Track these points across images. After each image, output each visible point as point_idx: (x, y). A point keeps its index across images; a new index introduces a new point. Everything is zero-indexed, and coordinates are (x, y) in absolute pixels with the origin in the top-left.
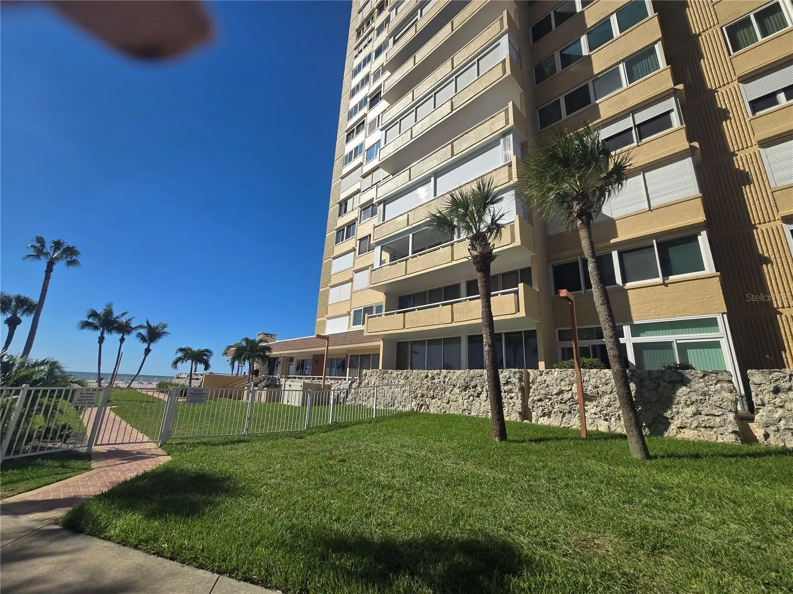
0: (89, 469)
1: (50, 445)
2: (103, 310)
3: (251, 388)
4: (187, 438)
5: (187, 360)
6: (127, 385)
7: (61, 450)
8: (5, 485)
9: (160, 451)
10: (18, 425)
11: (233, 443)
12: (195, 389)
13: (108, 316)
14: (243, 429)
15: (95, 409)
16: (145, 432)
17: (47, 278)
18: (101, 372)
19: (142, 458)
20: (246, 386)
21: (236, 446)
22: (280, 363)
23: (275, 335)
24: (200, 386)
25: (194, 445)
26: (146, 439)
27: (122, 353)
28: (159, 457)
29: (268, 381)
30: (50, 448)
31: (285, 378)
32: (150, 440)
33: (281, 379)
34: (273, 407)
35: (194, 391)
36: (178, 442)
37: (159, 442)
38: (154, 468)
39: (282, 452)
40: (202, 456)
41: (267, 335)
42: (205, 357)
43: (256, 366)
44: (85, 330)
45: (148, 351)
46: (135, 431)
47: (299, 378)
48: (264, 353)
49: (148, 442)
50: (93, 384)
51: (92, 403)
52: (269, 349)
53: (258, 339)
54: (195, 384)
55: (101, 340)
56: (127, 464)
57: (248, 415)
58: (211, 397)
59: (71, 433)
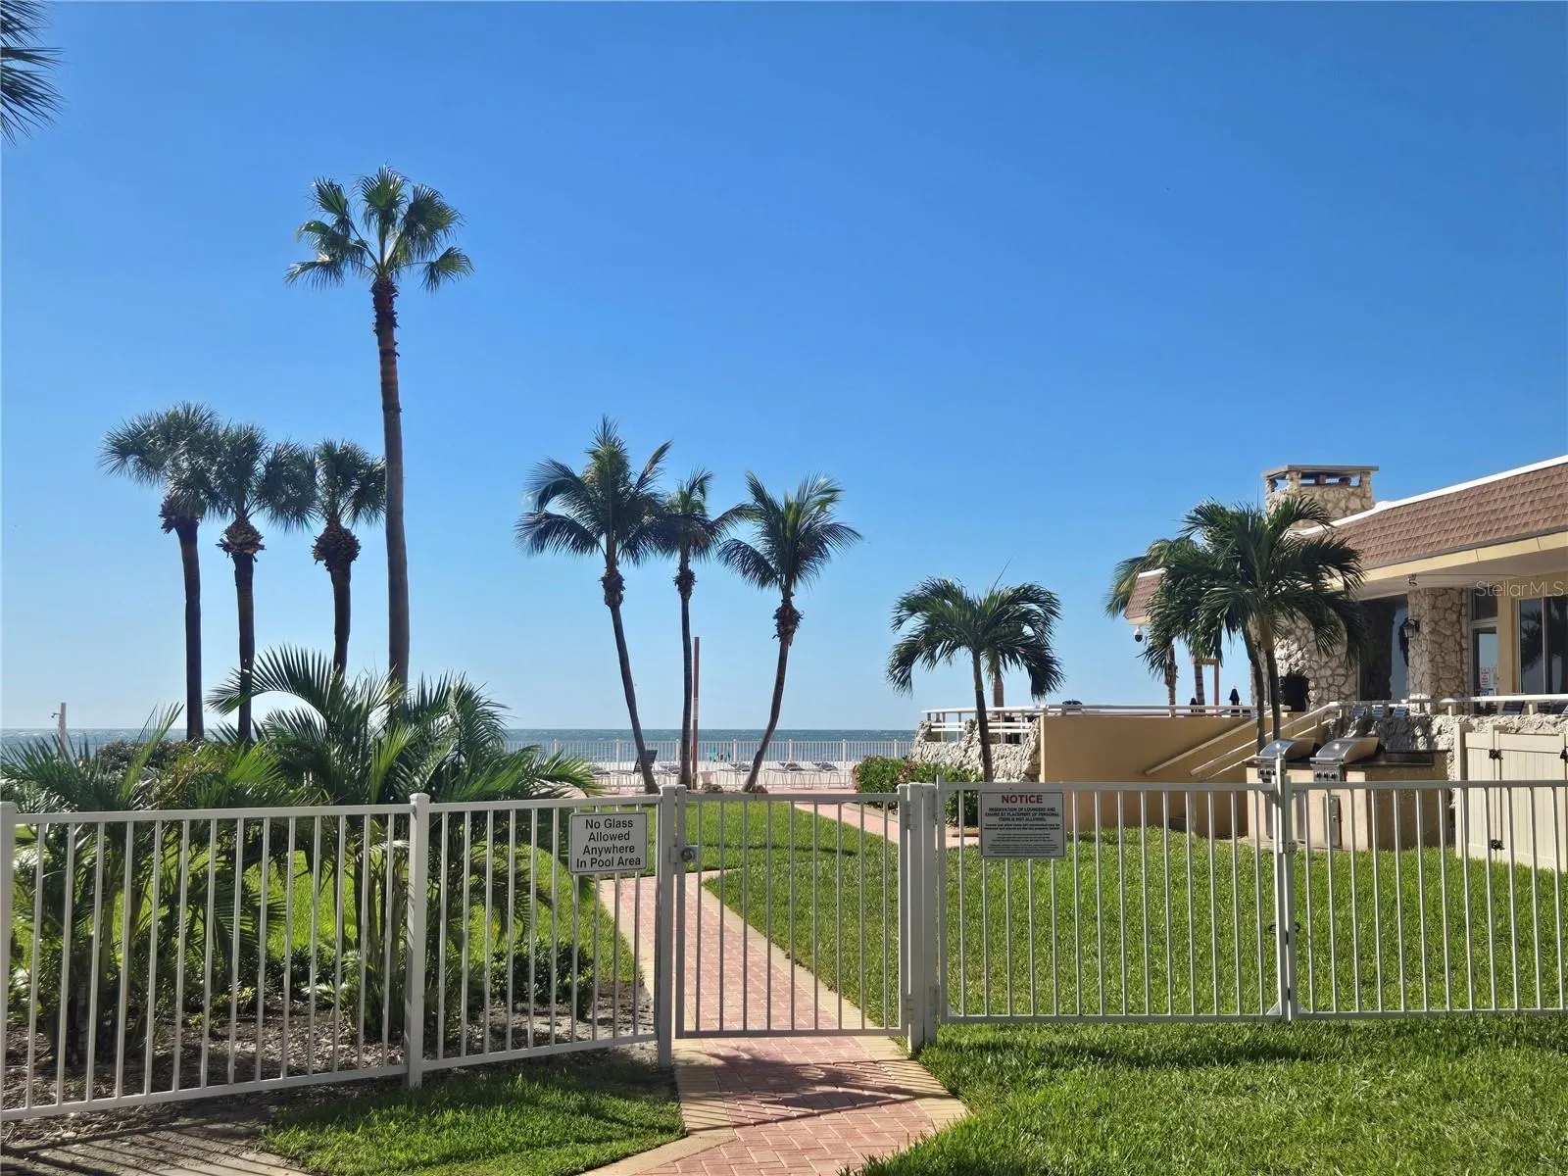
0: (676, 1131)
1: (539, 1025)
2: (590, 460)
3: (1276, 780)
4: (1017, 1023)
5: (952, 649)
6: (744, 778)
7: (577, 1047)
8: (445, 1163)
9: (914, 1076)
10: (432, 945)
11: (1230, 1057)
12: (1009, 795)
13: (615, 484)
14: (1269, 986)
15: (649, 885)
16: (842, 987)
17: (388, 355)
18: (643, 726)
19: (853, 1102)
20: (1251, 764)
21: (1244, 1073)
22: (1417, 627)
23: (1365, 472)
24: (1032, 775)
25: (1053, 1059)
26: (853, 1018)
27: (697, 640)
28: (917, 1103)
29: (1364, 728)
30: (542, 1039)
31: (1460, 710)
32: (870, 1025)
33: (1438, 721)
34: (1408, 872)
35: (1005, 799)
36: (980, 1038)
37: (904, 1032)
38: (904, 1149)
39: (1502, 1128)
40: (1096, 1114)
41: (1316, 476)
42: (1028, 630)
43: (1287, 656)
44: (548, 551)
45: (787, 620)
46: (805, 979)
47: (1545, 708)
48: (1315, 578)
49: (863, 1032)
50: (621, 779)
51: (631, 862)
52: (1340, 556)
53: (1267, 503)
54: (1010, 764)
55: (613, 587)
56: (803, 1123)
57: (1281, 920)
58: (1086, 825)
59: (591, 979)
